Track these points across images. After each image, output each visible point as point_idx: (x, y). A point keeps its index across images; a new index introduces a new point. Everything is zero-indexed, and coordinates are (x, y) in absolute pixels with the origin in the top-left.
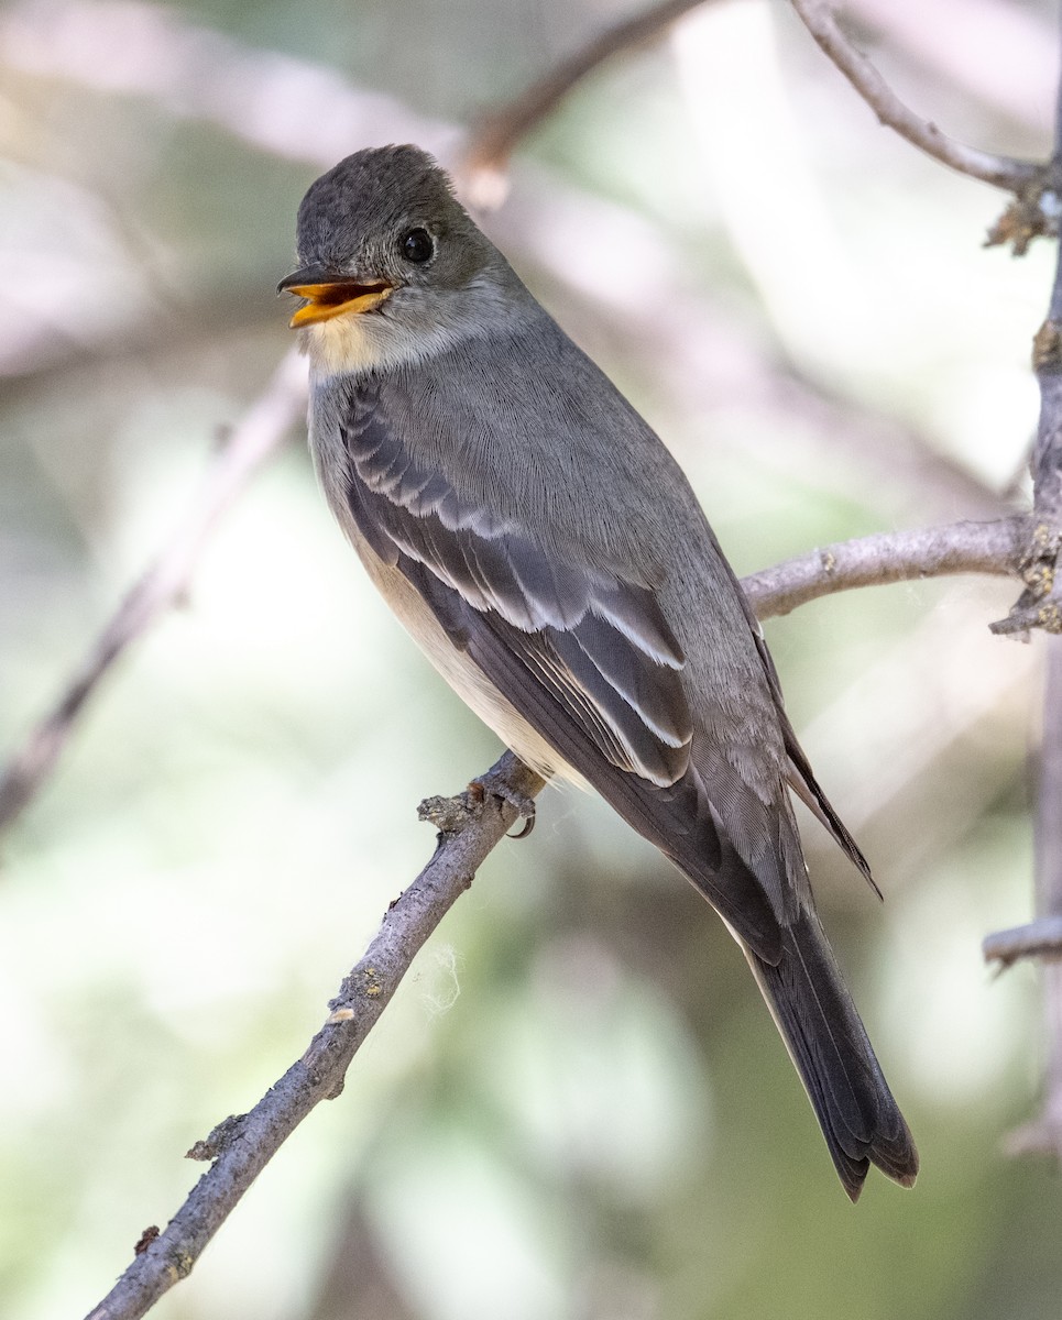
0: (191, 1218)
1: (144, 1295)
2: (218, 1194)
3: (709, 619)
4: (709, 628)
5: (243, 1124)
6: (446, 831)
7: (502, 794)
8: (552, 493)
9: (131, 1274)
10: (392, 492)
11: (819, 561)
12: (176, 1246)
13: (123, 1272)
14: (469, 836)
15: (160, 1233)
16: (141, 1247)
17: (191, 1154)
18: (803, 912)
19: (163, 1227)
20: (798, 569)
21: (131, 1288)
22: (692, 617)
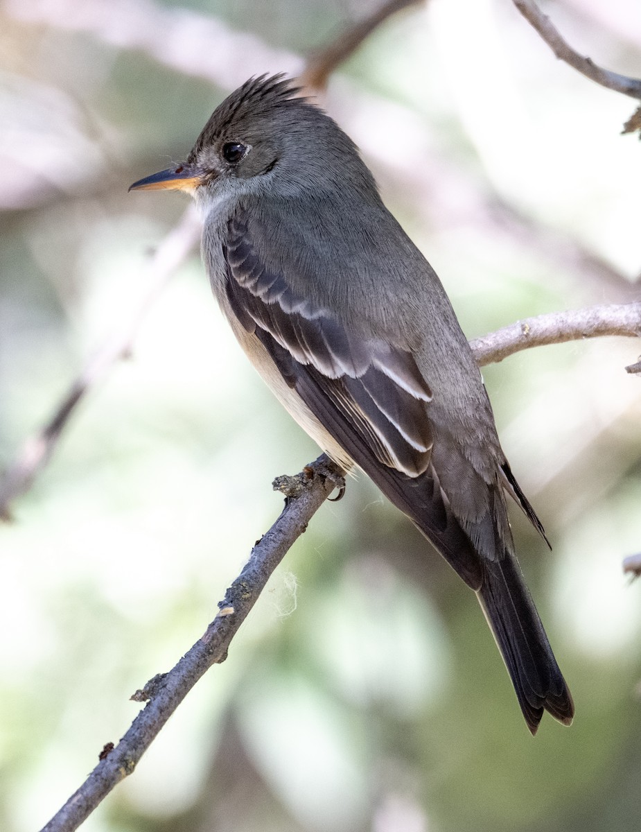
0: (134, 737)
1: (105, 785)
2: (150, 722)
3: (454, 368)
4: (454, 373)
5: (165, 679)
6: (290, 497)
7: (325, 474)
8: (352, 289)
9: (97, 772)
10: (252, 287)
11: (520, 329)
12: (125, 754)
13: (91, 771)
14: (305, 500)
15: (115, 747)
16: (103, 756)
17: (133, 698)
18: (507, 553)
19: (116, 743)
20: (507, 334)
21: (97, 781)
22: (443, 366)
